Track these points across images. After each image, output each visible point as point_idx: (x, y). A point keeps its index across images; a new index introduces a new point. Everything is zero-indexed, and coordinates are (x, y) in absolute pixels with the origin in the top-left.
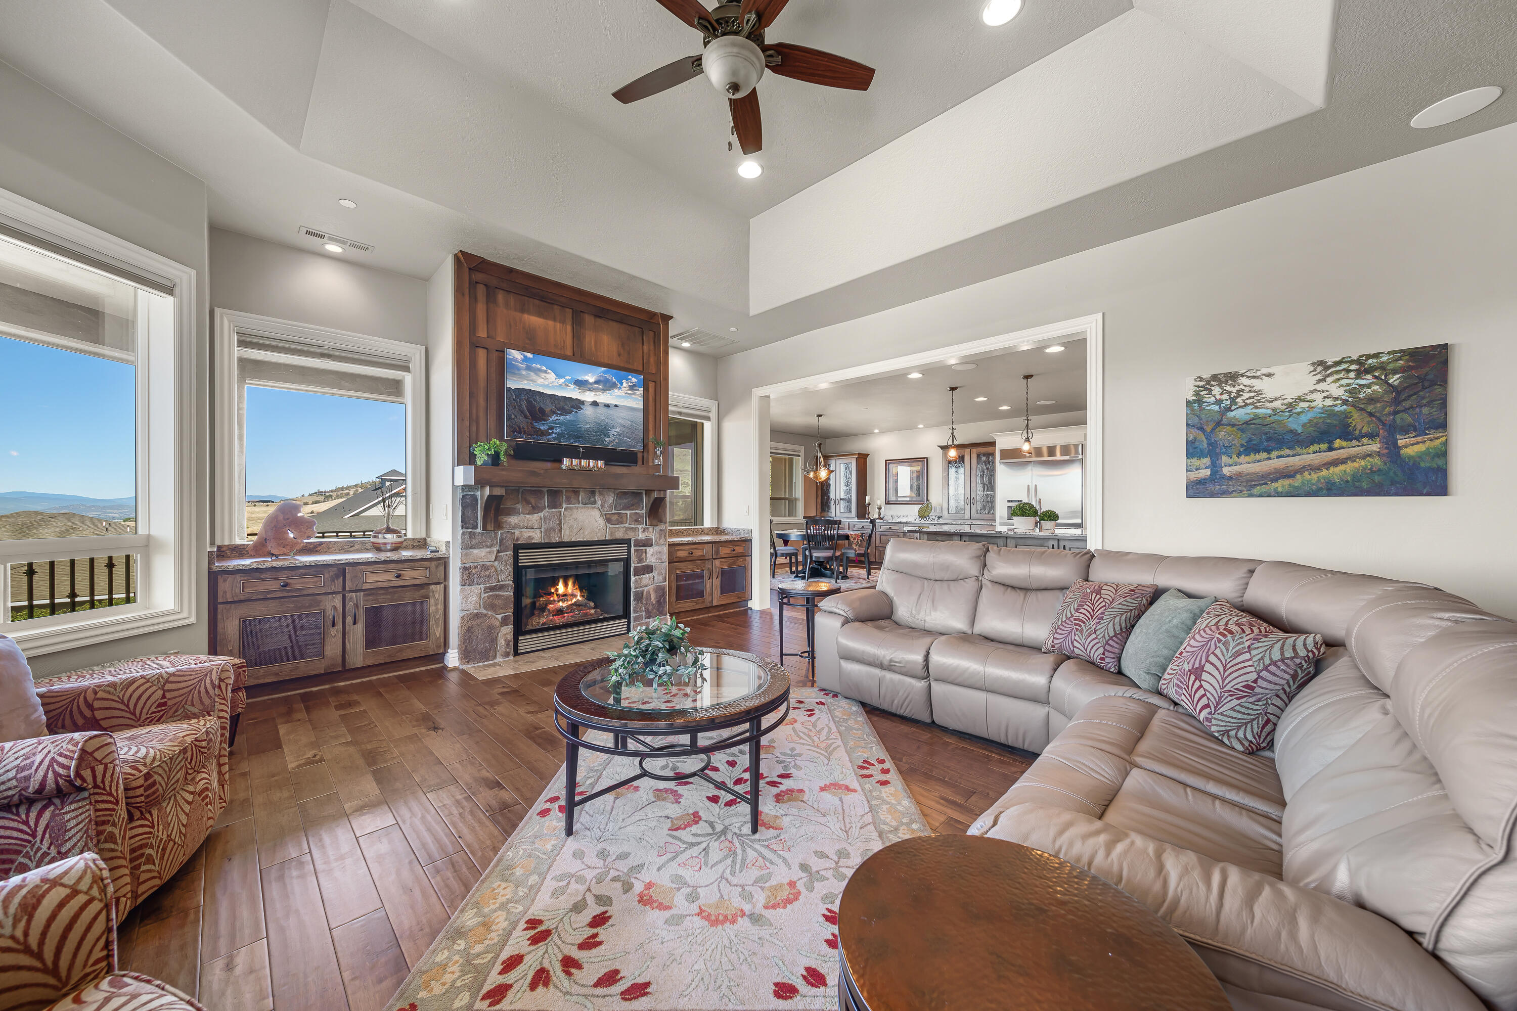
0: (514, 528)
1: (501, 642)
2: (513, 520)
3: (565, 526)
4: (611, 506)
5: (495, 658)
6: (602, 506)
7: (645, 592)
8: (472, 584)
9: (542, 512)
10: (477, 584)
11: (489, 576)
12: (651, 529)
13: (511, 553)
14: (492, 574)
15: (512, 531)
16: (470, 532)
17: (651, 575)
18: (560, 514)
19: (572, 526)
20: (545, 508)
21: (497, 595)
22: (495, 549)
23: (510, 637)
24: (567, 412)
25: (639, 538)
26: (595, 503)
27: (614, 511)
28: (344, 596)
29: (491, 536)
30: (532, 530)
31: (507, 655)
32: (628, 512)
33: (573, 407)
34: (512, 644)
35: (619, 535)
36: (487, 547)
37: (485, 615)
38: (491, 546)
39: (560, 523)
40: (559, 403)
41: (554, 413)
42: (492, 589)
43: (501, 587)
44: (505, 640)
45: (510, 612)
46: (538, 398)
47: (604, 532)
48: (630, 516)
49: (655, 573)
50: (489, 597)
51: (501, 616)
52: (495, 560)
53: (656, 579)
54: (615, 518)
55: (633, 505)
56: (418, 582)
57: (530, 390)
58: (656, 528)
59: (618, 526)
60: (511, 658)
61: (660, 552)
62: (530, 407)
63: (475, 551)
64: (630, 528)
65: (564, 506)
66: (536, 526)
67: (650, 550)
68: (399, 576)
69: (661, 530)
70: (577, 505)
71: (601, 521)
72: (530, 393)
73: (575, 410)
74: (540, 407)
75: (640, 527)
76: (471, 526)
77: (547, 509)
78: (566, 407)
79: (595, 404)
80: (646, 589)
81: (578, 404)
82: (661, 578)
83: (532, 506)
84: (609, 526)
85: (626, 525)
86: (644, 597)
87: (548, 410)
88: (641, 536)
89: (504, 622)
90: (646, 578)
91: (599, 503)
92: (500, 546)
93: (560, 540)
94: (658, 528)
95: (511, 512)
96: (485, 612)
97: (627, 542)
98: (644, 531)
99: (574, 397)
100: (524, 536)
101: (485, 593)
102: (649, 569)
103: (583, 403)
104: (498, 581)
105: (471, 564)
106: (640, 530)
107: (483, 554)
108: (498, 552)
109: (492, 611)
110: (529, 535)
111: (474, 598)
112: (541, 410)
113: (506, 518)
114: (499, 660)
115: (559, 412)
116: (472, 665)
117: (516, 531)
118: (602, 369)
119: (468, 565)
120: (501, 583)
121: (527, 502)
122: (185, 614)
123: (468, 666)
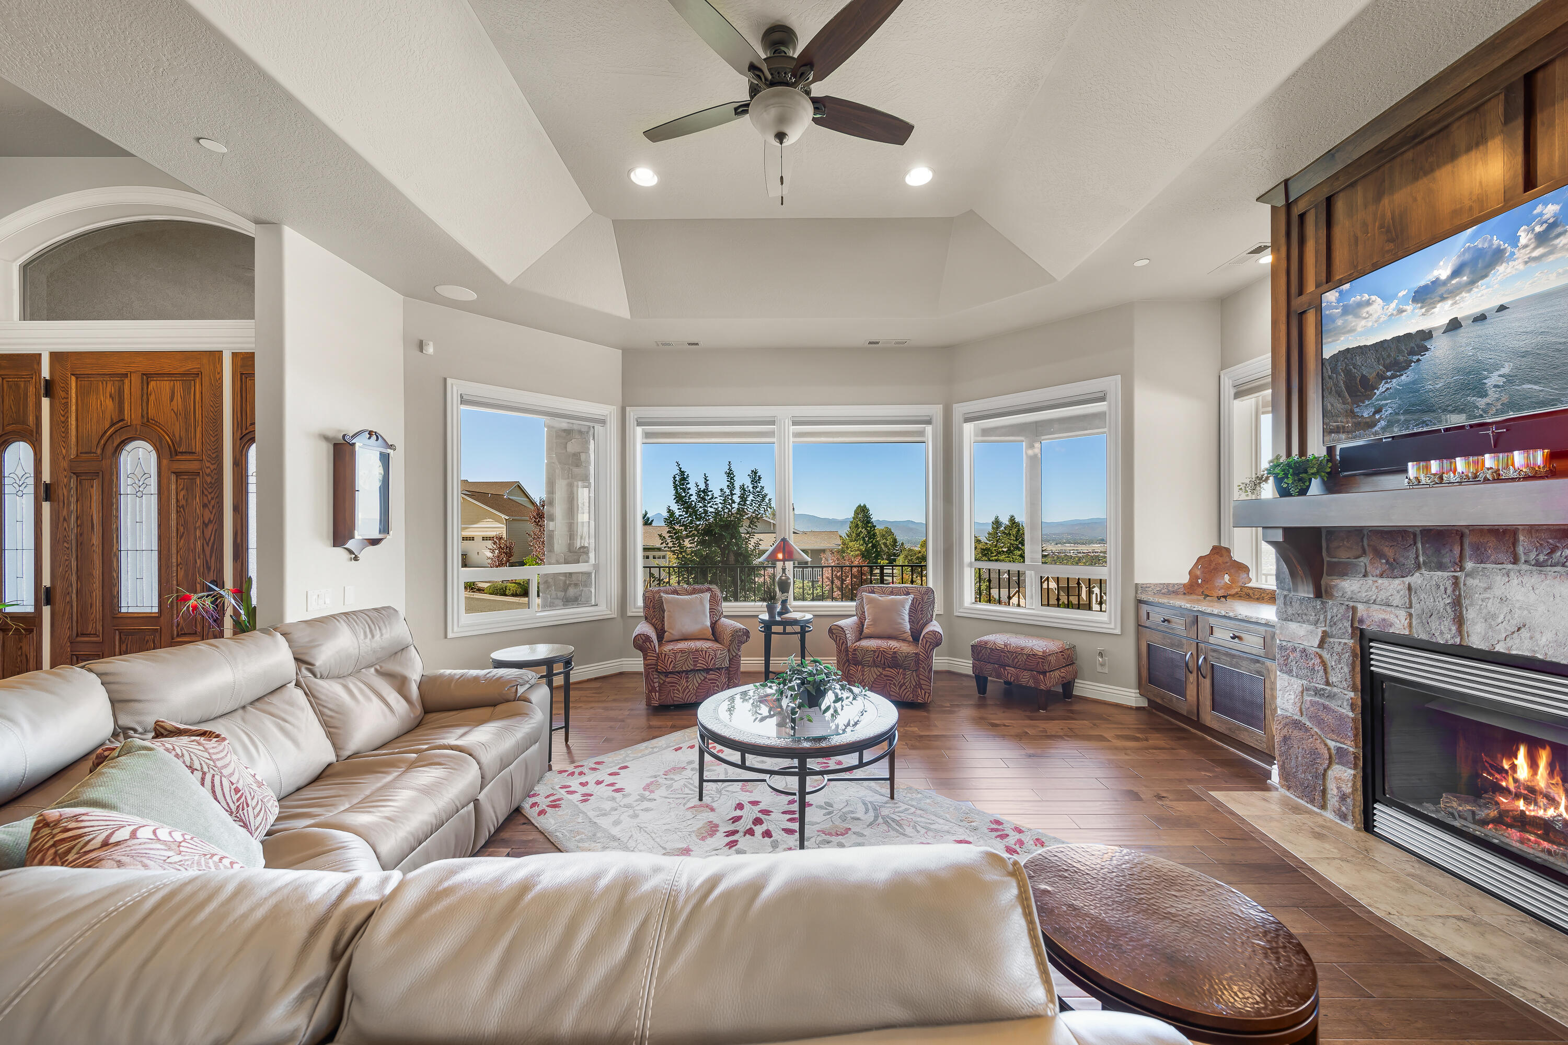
0: (1352, 599)
2: (1350, 586)
5: (1321, 805)
8: (1291, 673)
9: (1410, 574)
10: (1300, 678)
11: (1313, 670)
13: (1349, 641)
14: (1316, 668)
15: (1351, 605)
16: (1286, 596)
18: (1456, 585)
20: (1418, 568)
21: (1325, 707)
22: (1321, 630)
23: (1348, 788)
24: (1399, 367)
29: (1314, 608)
30: (1389, 609)
33: (1412, 353)
36: (1309, 621)
37: (1307, 730)
38: (1314, 623)
39: (1457, 604)
40: (1389, 356)
41: (1382, 377)
42: (1317, 692)
43: (1333, 697)
44: (1338, 788)
45: (1347, 746)
46: (1359, 360)
50: (1313, 703)
51: (1333, 744)
52: (1321, 647)
56: (1254, 652)
57: (1348, 350)
62: (1350, 379)
63: (1295, 626)
65: (1468, 565)
66: (1396, 601)
68: (1235, 637)
70: (1510, 567)
73: (1415, 358)
74: (1363, 376)
77: (1422, 571)
78: (1401, 358)
79: (1454, 325)
81: (1422, 342)
83: (1388, 564)
87: (1372, 376)
89: (1339, 757)
92: (1330, 626)
95: (1343, 570)
96: (1308, 723)
99: (1413, 330)
100: (1375, 616)
101: (1312, 695)
103: (1426, 335)
104: (1328, 684)
105: (1288, 644)
107: (1308, 633)
108: (1325, 635)
109: (1322, 729)
110: (1383, 616)
111: (1293, 697)
112: (1364, 380)
113: (1338, 581)
114: (1329, 815)
115: (1389, 374)
116: (1292, 796)
117: (1360, 607)
118: (1469, 231)
119: (1284, 643)
120: (1335, 690)
121: (1379, 554)
122: (1112, 626)
123: (1288, 794)
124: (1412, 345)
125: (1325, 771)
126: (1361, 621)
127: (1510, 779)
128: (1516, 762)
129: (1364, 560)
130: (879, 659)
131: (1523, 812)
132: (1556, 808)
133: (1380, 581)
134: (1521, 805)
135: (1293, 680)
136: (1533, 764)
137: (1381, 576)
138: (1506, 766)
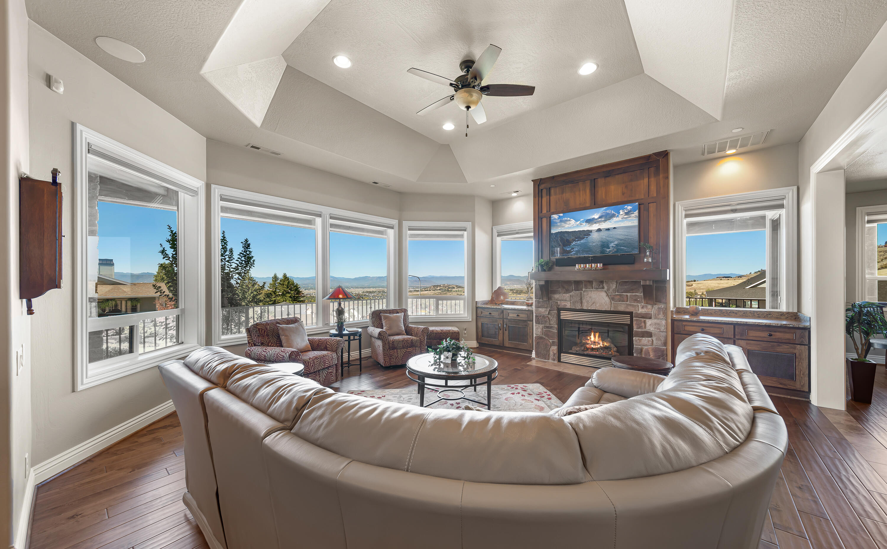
0: (557, 300)
1: (551, 353)
2: (557, 296)
3: (584, 301)
4: (614, 290)
5: (549, 359)
6: (608, 290)
7: (644, 350)
8: (539, 323)
9: (571, 292)
10: (541, 324)
11: (546, 321)
12: (649, 307)
13: (556, 312)
14: (547, 320)
15: (556, 301)
16: (538, 301)
17: (650, 339)
18: (581, 294)
19: (589, 301)
20: (573, 290)
21: (549, 331)
22: (548, 309)
23: (556, 352)
24: (581, 239)
25: (639, 312)
26: (603, 288)
27: (617, 293)
28: (503, 320)
29: (547, 303)
30: (566, 302)
31: (554, 360)
32: (629, 294)
33: (585, 235)
34: (557, 356)
35: (622, 308)
36: (545, 308)
37: (545, 338)
38: (547, 308)
39: (581, 299)
40: (577, 235)
41: (574, 240)
42: (547, 327)
43: (551, 327)
44: (553, 352)
45: (556, 340)
46: (566, 235)
47: (610, 306)
48: (630, 297)
49: (654, 338)
50: (546, 331)
51: (551, 341)
52: (548, 314)
53: (655, 342)
54: (617, 298)
55: (632, 290)
56: (524, 319)
58: (655, 306)
59: (620, 303)
60: (556, 362)
61: (658, 324)
62: (562, 240)
63: (540, 309)
64: (630, 305)
65: (584, 290)
66: (568, 299)
67: (649, 322)
68: (518, 316)
69: (659, 308)
70: (592, 289)
71: (607, 299)
72: (562, 233)
73: (586, 237)
74: (567, 239)
75: (639, 305)
76: (538, 298)
77: (574, 291)
78: (581, 236)
79: (599, 230)
80: (645, 347)
81: (588, 233)
82: (659, 343)
83: (566, 290)
84: (613, 302)
85: (628, 303)
86: (643, 353)
87: (570, 239)
88: (641, 311)
89: (553, 344)
90: (645, 340)
91: (606, 288)
92: (551, 308)
93: (581, 308)
94: (656, 307)
95: (555, 292)
96: (544, 337)
97: (631, 314)
98: (642, 308)
99: (586, 229)
100: (562, 304)
101: (544, 328)
102: (649, 334)
103: (591, 231)
104: (550, 324)
105: (539, 315)
106: (640, 307)
107: (543, 311)
108: (550, 311)
109: (548, 337)
110: (565, 304)
111: (540, 330)
112: (567, 240)
113: (553, 295)
114: (550, 361)
115: (577, 240)
116: (540, 359)
117: (559, 302)
118: (604, 208)
119: (537, 315)
120: (552, 325)
121: (564, 287)
122: (469, 318)
123: (538, 359)
124: (585, 233)
125: (550, 349)
126: (559, 306)
127: (590, 341)
128: (591, 337)
129: (560, 289)
130: (405, 344)
131: (592, 348)
132: (600, 345)
133: (564, 295)
134: (592, 346)
135: (540, 325)
136: (595, 336)
137: (564, 293)
138: (589, 338)
